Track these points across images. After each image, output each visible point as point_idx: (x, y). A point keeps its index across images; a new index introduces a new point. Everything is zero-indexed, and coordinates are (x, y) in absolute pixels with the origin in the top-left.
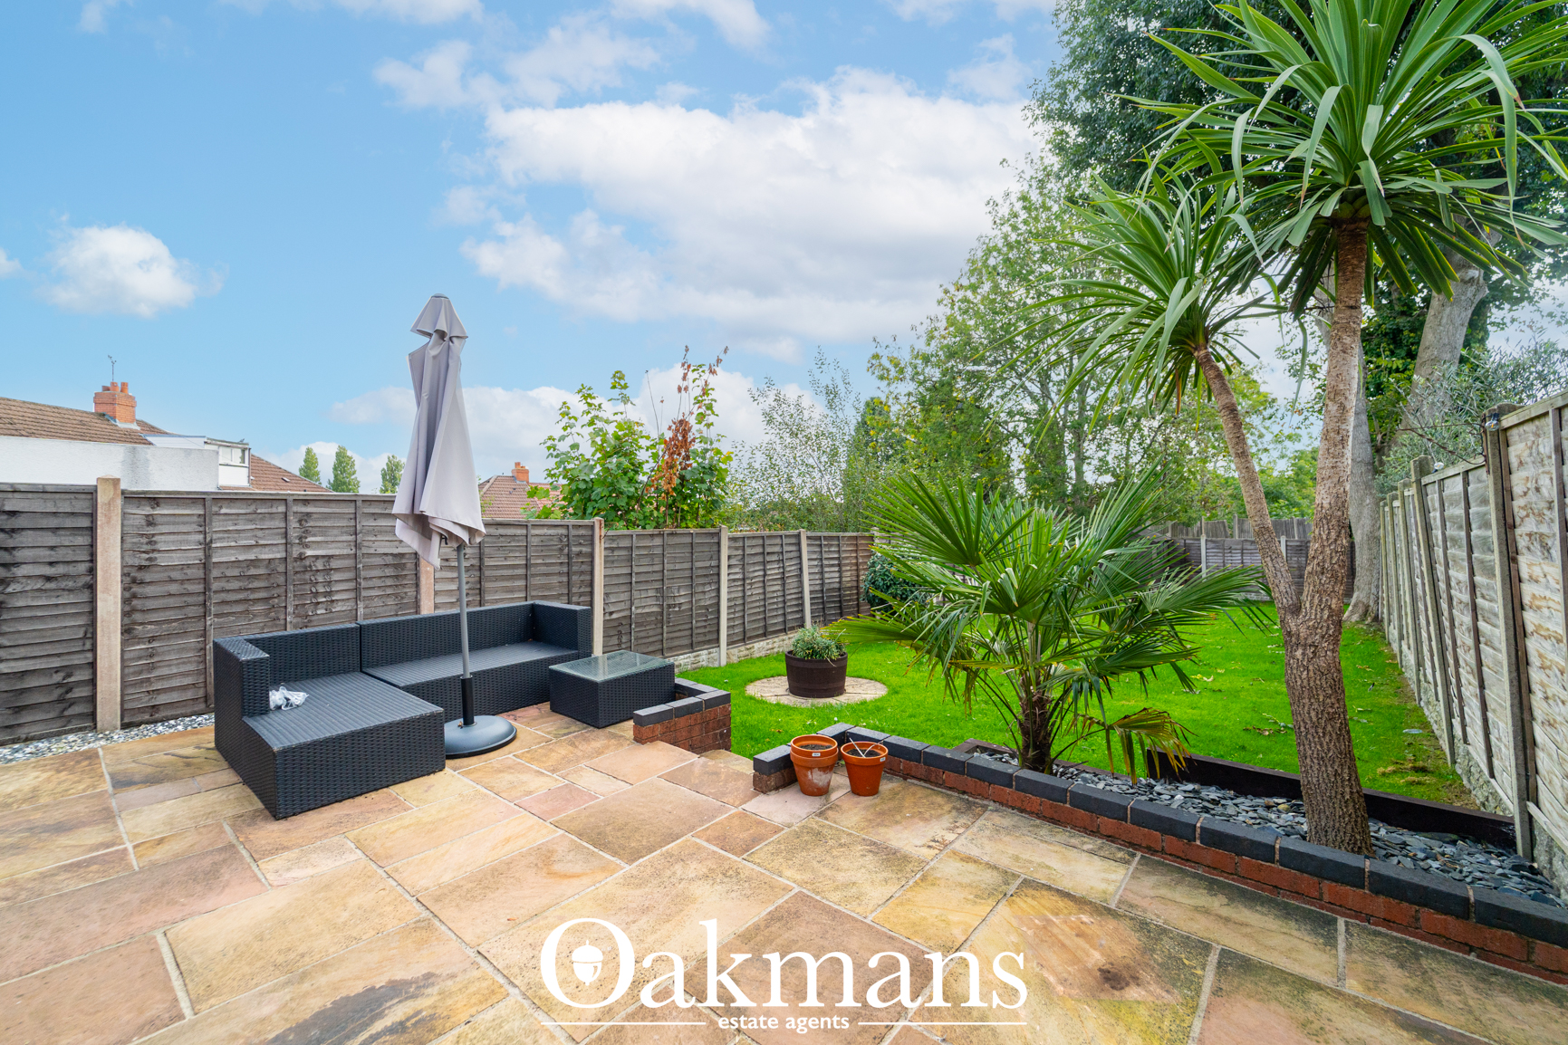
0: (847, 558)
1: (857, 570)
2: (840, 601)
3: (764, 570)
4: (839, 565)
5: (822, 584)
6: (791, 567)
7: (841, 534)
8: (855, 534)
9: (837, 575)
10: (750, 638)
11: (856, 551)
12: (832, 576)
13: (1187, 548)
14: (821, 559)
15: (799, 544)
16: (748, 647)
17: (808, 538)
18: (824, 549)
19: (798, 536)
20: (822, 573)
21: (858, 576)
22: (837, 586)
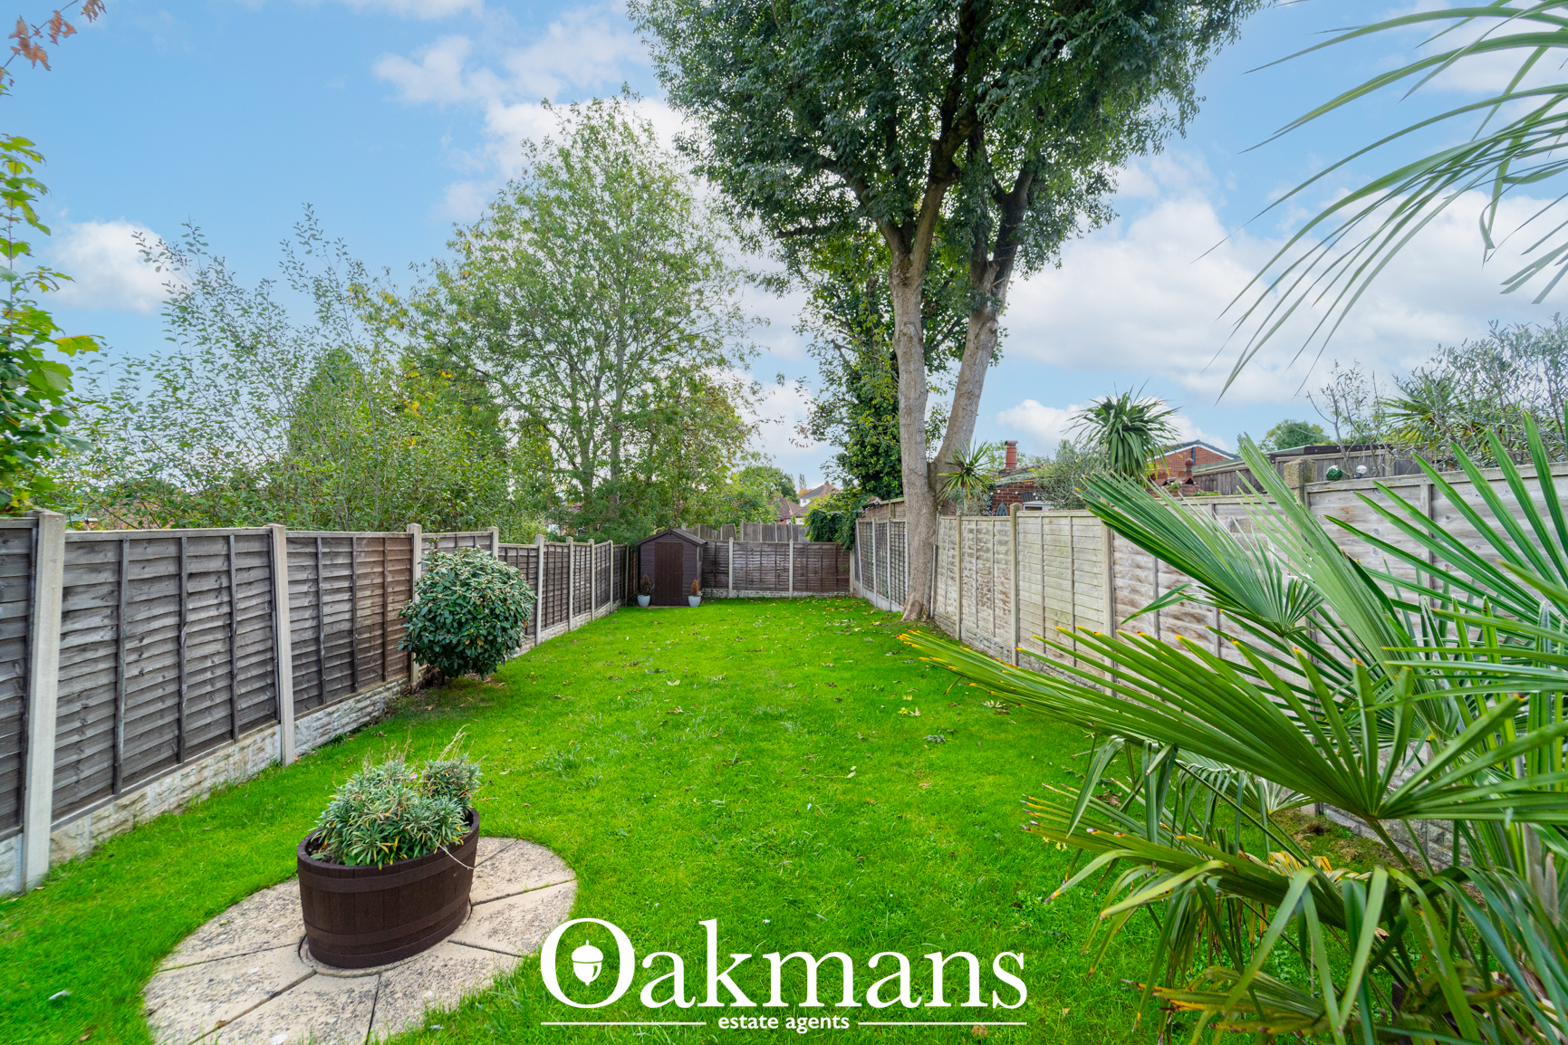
0: (365, 575)
1: (383, 595)
2: (352, 654)
3: (180, 614)
4: (351, 589)
5: (318, 628)
6: (249, 601)
7: (355, 534)
8: (381, 534)
9: (347, 607)
10: (133, 777)
11: (383, 563)
12: (336, 610)
13: (717, 549)
14: (316, 581)
15: (269, 554)
16: (125, 801)
17: (290, 541)
18: (322, 562)
19: (269, 536)
20: (317, 606)
21: (384, 605)
22: (346, 626)
